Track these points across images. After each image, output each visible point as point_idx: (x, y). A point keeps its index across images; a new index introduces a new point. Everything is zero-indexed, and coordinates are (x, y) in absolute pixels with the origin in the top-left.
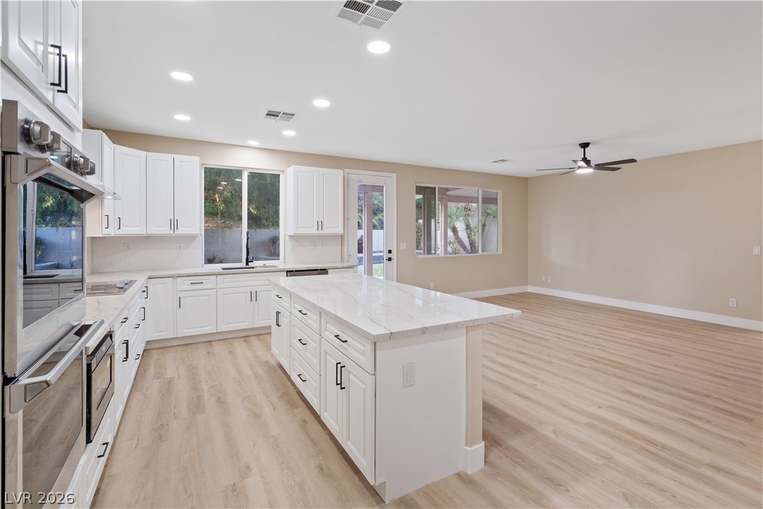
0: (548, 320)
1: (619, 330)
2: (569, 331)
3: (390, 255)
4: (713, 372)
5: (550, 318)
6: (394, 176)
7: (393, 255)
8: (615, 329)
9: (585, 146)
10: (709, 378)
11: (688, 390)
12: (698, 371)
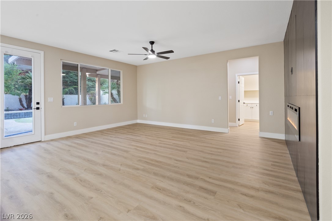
0: (138, 138)
1: (169, 139)
2: (144, 143)
3: (38, 106)
4: (203, 159)
5: (139, 136)
6: (43, 52)
7: (41, 106)
8: (167, 139)
9: (152, 43)
10: (200, 163)
11: (189, 176)
12: (197, 160)
